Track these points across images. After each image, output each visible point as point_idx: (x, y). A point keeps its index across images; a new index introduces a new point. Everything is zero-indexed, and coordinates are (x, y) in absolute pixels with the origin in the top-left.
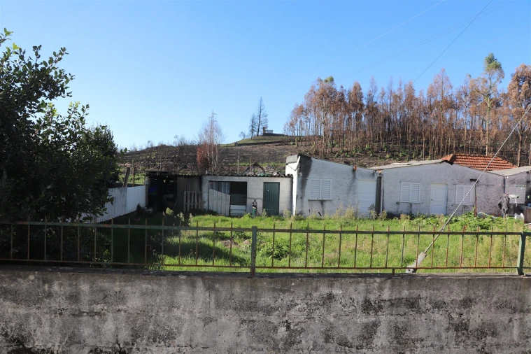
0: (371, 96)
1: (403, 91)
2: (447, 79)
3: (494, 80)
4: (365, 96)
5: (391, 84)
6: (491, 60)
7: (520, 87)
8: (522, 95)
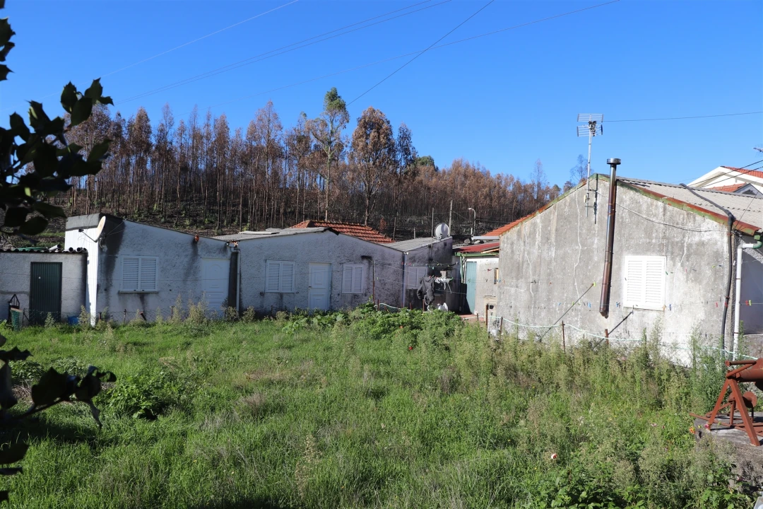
0: (163, 134)
1: (211, 128)
2: (276, 117)
3: (336, 124)
4: (155, 131)
5: (195, 116)
6: (333, 96)
7: (368, 136)
8: (370, 147)
